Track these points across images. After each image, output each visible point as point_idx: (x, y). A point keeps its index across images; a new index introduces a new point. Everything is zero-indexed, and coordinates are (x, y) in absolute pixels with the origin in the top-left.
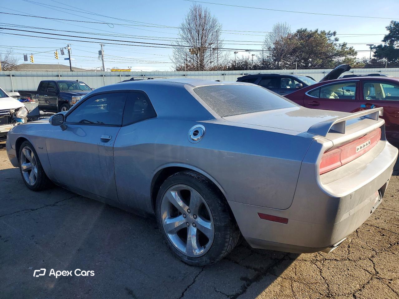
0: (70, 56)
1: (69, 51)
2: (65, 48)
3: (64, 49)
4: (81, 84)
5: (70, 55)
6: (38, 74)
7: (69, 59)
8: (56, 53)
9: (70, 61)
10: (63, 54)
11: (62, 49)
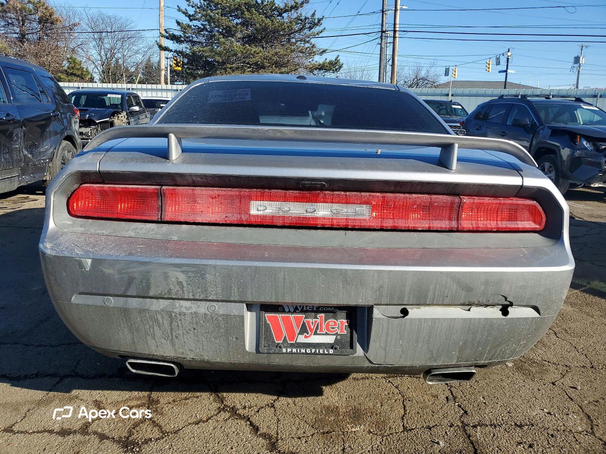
0: (509, 67)
1: (508, 59)
2: (503, 54)
3: (501, 56)
4: (453, 106)
5: (509, 64)
6: (464, 93)
7: (506, 71)
8: (488, 62)
9: (507, 74)
10: (498, 63)
11: (498, 56)
